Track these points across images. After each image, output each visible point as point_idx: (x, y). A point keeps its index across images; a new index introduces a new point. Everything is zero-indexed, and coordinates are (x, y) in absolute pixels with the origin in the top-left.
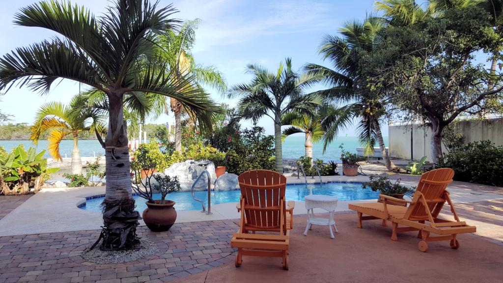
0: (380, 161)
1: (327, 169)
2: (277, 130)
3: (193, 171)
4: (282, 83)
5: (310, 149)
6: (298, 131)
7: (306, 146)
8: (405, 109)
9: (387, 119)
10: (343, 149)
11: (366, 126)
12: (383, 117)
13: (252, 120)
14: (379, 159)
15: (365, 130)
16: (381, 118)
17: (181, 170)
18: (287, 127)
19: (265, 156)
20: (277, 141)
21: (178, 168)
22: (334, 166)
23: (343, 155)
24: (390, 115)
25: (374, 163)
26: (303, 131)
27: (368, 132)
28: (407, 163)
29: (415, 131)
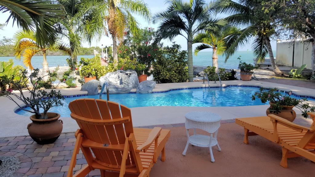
0: (269, 68)
1: (227, 76)
2: (190, 47)
3: (121, 78)
4: (193, 9)
5: (215, 60)
6: (207, 47)
7: (213, 58)
8: (291, 29)
9: (276, 37)
10: (241, 60)
11: (259, 42)
12: (273, 36)
13: (169, 39)
14: (269, 66)
15: (259, 45)
16: (272, 36)
17: (113, 77)
18: (199, 44)
19: (180, 66)
20: (189, 55)
21: (111, 76)
22: (234, 73)
23: (240, 65)
24: (279, 34)
25: (265, 69)
26: (211, 47)
27: (261, 47)
28: (289, 69)
29: (296, 47)
